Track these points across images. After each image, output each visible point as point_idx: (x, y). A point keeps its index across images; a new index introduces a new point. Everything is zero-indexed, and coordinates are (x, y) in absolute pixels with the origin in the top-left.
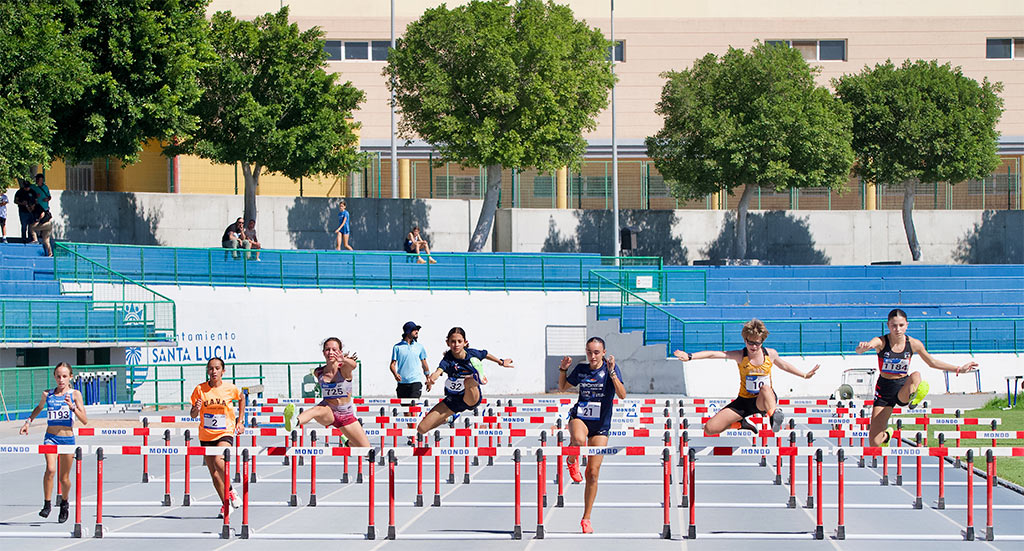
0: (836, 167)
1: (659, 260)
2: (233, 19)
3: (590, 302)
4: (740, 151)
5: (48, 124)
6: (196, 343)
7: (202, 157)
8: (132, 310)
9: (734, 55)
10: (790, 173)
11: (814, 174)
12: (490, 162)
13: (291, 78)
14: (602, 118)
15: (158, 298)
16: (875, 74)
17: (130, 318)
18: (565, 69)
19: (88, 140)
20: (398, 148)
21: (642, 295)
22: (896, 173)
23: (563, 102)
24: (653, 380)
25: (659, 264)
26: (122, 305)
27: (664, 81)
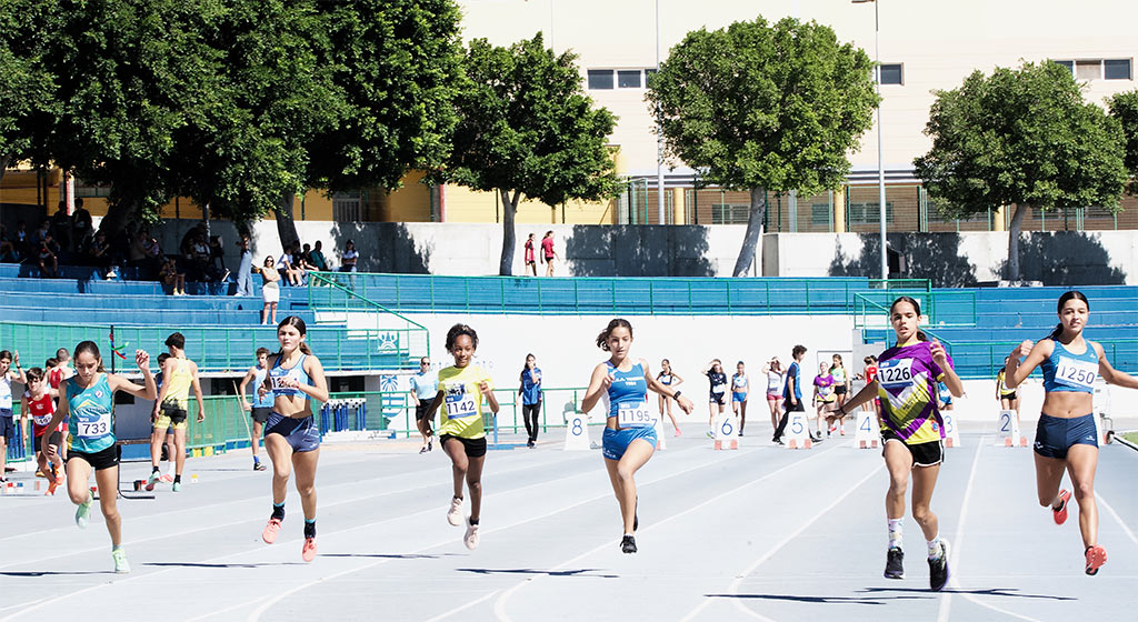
0: (1108, 186)
1: (927, 282)
2: (490, 46)
3: (855, 326)
4: (1009, 171)
5: (300, 152)
7: (459, 185)
8: (388, 339)
9: (1002, 75)
10: (1056, 193)
11: (1085, 194)
12: (753, 186)
13: (548, 104)
14: (867, 139)
15: (412, 326)
17: (385, 348)
18: (828, 88)
19: (345, 172)
20: (665, 177)
23: (825, 122)
25: (928, 287)
26: (376, 333)
27: (933, 99)
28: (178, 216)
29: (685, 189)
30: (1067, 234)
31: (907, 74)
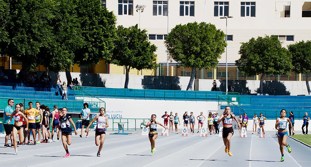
0: (287, 69)
1: (238, 93)
2: (123, 27)
3: (219, 104)
4: (261, 64)
5: (73, 55)
6: (111, 113)
7: (114, 64)
8: (94, 104)
9: (260, 38)
10: (274, 70)
11: (281, 71)
12: (193, 66)
13: (138, 43)
14: (223, 55)
15: (101, 101)
16: (299, 44)
17: (93, 107)
18: (213, 41)
19: (83, 60)
20: (169, 63)
21: (233, 103)
22: (304, 71)
23: (212, 50)
24: (235, 125)
25: (238, 94)
26: (91, 103)
27: (241, 45)
28: (39, 70)
29: (174, 67)
30: (275, 82)
31: (234, 38)
